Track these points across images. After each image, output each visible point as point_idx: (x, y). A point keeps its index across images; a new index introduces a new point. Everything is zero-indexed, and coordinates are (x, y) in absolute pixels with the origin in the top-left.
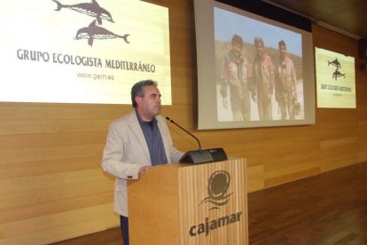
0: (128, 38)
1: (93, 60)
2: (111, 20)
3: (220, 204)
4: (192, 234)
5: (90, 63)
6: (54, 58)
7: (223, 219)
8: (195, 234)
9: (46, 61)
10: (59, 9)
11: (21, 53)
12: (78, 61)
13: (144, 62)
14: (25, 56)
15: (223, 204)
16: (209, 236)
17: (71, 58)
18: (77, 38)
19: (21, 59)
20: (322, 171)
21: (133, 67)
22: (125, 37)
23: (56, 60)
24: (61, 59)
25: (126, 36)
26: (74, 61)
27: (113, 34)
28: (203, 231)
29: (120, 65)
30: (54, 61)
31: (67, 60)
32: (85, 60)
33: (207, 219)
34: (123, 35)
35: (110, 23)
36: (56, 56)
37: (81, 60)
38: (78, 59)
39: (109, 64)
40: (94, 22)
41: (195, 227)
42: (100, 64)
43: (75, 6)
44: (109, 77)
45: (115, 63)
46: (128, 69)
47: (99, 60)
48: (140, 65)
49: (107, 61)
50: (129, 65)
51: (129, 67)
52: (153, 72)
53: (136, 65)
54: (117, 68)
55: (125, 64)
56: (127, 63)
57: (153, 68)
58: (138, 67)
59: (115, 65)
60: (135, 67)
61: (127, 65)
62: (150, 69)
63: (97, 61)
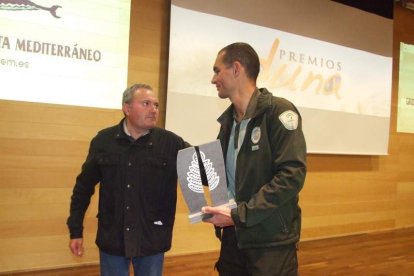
0: (58, 12)
13: (83, 45)
20: (398, 227)
21: (62, 51)
22: (53, 10)
25: (55, 7)
27: (32, 4)
29: (40, 48)
34: (50, 6)
39: (21, 45)
42: (8, 44)
44: (21, 64)
45: (32, 44)
46: (53, 54)
47: (6, 39)
48: (75, 49)
49: (18, 41)
50: (56, 48)
51: (56, 52)
52: (97, 60)
53: (68, 49)
54: (35, 51)
55: (50, 47)
56: (53, 45)
57: (97, 55)
58: (71, 53)
59: (31, 48)
60: (67, 53)
61: (53, 49)
62: (91, 57)
63: (2, 40)
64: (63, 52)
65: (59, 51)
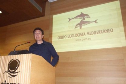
1: (82, 34)
2: (89, 17)
5: (81, 35)
9: (65, 38)
10: (70, 21)
11: (59, 37)
13: (106, 28)
14: (60, 38)
17: (73, 35)
18: (76, 28)
24: (70, 36)
25: (96, 21)
26: (74, 36)
30: (68, 38)
35: (88, 18)
37: (77, 35)
39: (88, 34)
40: (82, 20)
43: (75, 18)
45: (91, 33)
46: (97, 34)
47: (84, 33)
48: (104, 30)
49: (87, 33)
50: (98, 32)
51: (98, 33)
52: (112, 32)
53: (102, 31)
54: (92, 34)
55: (96, 32)
56: (97, 31)
57: (112, 30)
58: (103, 32)
59: (91, 34)
60: (102, 32)
61: (97, 32)
62: (110, 31)
63: (83, 34)
64: (100, 32)
65: (99, 32)
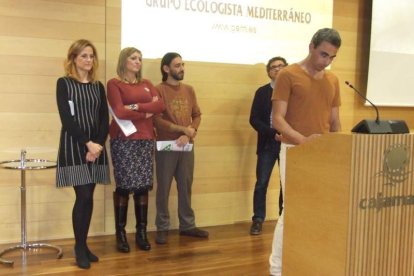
1: (232, 7)
3: (396, 181)
4: (362, 207)
5: (228, 11)
6: (186, 4)
7: (399, 197)
8: (365, 208)
9: (177, 8)
12: (214, 9)
14: (154, 3)
15: (399, 181)
16: (380, 213)
17: (205, 5)
19: (150, 6)
21: (281, 16)
23: (188, 7)
24: (194, 5)
26: (209, 9)
28: (374, 206)
29: (264, 13)
30: (186, 9)
31: (201, 6)
32: (222, 7)
33: (380, 194)
36: (188, 2)
37: (218, 7)
38: (214, 6)
39: (251, 12)
41: (366, 200)
42: (240, 11)
44: (251, 30)
45: (258, 10)
46: (274, 18)
47: (240, 7)
48: (291, 13)
49: (248, 8)
50: (277, 12)
51: (276, 16)
52: (308, 22)
53: (285, 13)
54: (261, 17)
55: (272, 12)
56: (274, 10)
57: (308, 18)
58: (288, 17)
59: (258, 14)
60: (285, 16)
61: (274, 14)
62: (304, 19)
63: (237, 8)
